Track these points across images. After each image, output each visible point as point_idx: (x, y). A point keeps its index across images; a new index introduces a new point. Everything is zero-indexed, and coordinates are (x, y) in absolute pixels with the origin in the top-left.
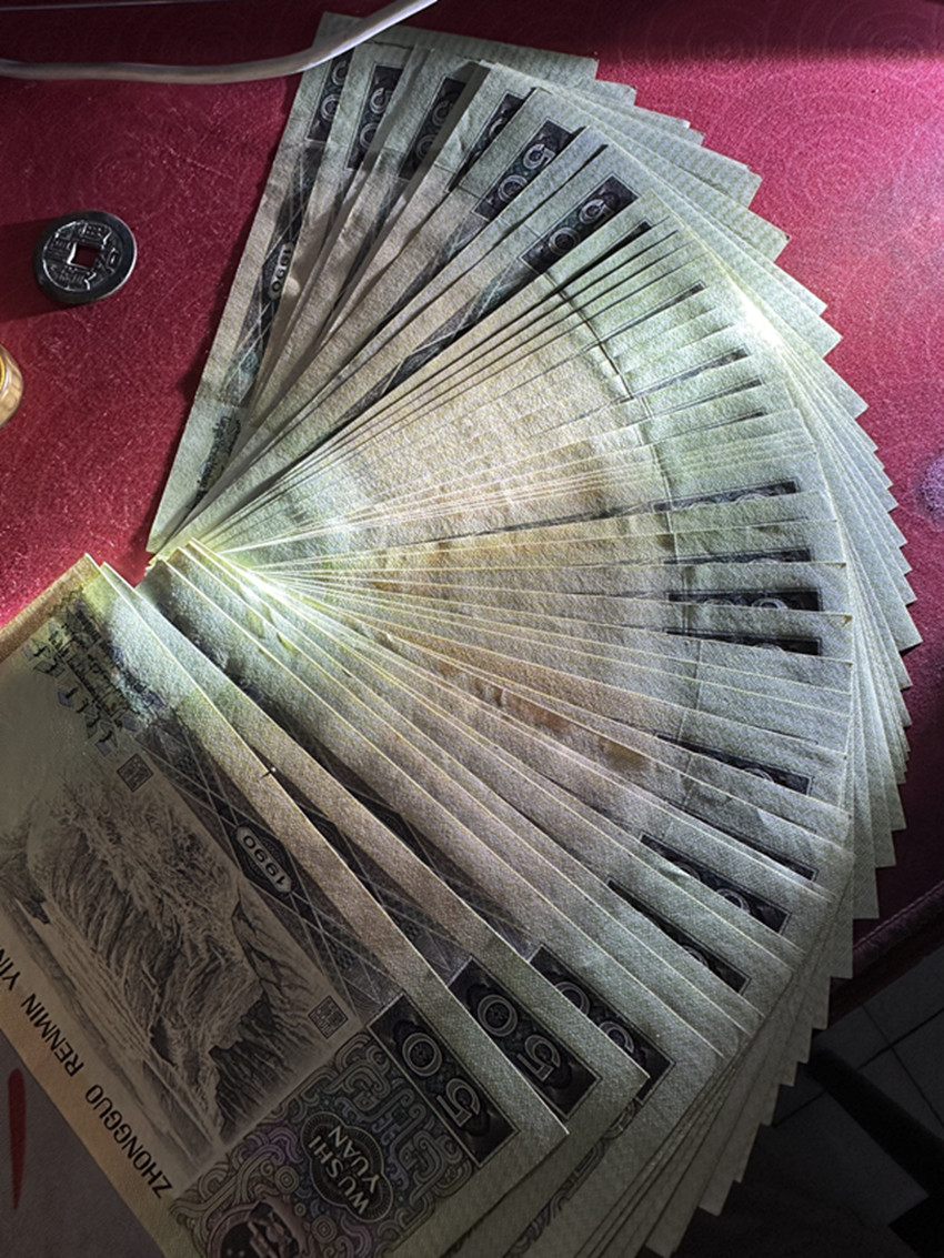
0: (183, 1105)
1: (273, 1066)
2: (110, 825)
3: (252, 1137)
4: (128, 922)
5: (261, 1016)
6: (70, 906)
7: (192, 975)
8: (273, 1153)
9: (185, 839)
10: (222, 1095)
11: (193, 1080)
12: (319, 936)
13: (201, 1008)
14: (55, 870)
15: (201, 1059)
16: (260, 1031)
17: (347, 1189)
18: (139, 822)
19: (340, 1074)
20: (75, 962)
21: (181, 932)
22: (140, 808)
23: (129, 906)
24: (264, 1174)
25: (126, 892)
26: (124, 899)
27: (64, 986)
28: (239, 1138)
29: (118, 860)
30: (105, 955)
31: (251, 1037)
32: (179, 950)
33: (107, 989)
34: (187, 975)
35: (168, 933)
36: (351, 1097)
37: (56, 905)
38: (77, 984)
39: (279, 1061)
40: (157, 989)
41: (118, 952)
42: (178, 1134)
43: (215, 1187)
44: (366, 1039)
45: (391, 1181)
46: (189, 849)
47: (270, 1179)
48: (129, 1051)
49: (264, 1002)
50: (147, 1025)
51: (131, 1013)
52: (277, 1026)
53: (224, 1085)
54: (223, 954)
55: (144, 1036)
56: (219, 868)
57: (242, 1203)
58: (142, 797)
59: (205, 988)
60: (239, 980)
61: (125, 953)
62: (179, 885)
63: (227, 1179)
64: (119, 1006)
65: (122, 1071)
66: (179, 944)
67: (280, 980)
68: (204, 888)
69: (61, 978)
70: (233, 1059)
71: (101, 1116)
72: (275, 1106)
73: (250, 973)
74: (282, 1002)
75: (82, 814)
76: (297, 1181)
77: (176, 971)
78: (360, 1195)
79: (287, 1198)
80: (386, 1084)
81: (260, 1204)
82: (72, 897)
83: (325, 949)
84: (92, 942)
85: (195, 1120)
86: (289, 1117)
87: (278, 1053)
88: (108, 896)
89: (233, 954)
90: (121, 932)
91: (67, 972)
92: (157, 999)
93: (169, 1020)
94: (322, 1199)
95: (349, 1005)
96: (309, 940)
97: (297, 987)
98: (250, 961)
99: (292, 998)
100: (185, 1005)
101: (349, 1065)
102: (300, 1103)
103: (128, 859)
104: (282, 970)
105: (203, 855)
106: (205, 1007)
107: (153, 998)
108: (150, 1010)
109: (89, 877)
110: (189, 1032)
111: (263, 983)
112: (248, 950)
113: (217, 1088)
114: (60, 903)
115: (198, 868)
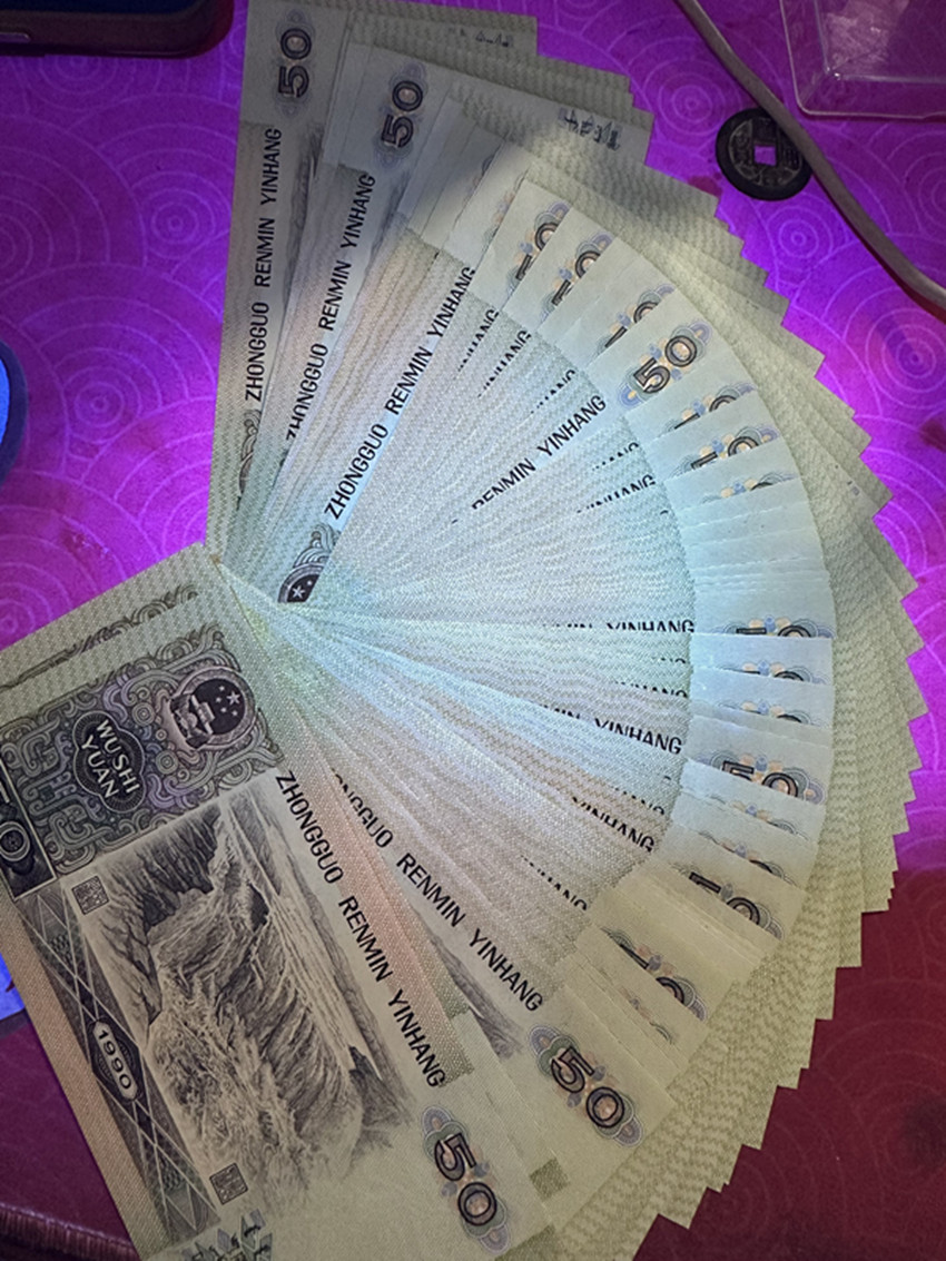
0: (248, 846)
1: (155, 864)
2: (266, 1134)
3: (189, 805)
4: (268, 1030)
5: (153, 911)
6: (325, 1060)
7: (214, 965)
8: (174, 787)
9: (192, 1101)
10: (210, 849)
11: (235, 868)
12: (79, 972)
13: (211, 933)
14: (335, 1100)
15: (223, 885)
16: (158, 898)
17: (114, 743)
18: (236, 1129)
19: (94, 842)
20: (330, 1003)
21: (215, 1009)
22: (231, 1144)
23: (264, 1047)
24: (186, 771)
25: (264, 1061)
26: (267, 1054)
27: (345, 982)
28: (203, 807)
29: (266, 1095)
30: (298, 1002)
31: (169, 893)
32: (222, 991)
33: (302, 970)
34: (219, 965)
35: (229, 1010)
36: (88, 820)
37: (339, 1063)
38: (332, 980)
39: (147, 866)
40: (252, 959)
41: (284, 1002)
42: (259, 822)
43: (235, 770)
44: (60, 868)
45: (71, 741)
46: (190, 1090)
47: (182, 766)
48: (292, 907)
49: (148, 923)
50: (268, 928)
51: (283, 943)
52: (141, 898)
53: (206, 856)
54: (178, 977)
55: (274, 917)
56: (163, 1062)
57: (214, 752)
58: (227, 1155)
59: (204, 949)
60: (168, 950)
61: (277, 1000)
62: (208, 1056)
63: (223, 774)
64: (294, 952)
65: (302, 891)
66: (221, 996)
67: (128, 939)
68: (183, 1046)
69: (347, 991)
70: (191, 879)
71: (331, 854)
72: (162, 827)
73: (155, 953)
74: (131, 920)
75: (295, 1153)
76: (158, 761)
77: (229, 972)
78: (102, 736)
79: (171, 746)
80: (52, 824)
81: (196, 747)
82: (322, 1067)
83: (77, 959)
84: (309, 1018)
85: (241, 832)
86: (151, 815)
87: (146, 874)
88: (283, 1061)
89: (169, 976)
90: (278, 1022)
91: (340, 994)
92: (254, 949)
93: (246, 928)
94: (140, 740)
95: (67, 902)
96: (89, 971)
97: (113, 930)
98: (152, 964)
99: (121, 921)
100: (226, 939)
101: (82, 848)
102: (137, 825)
103: (255, 1093)
104: (123, 948)
105: (176, 1079)
106: (207, 932)
107: (258, 951)
108: (262, 941)
109: (301, 1083)
110: (229, 911)
111: (145, 942)
112: (151, 976)
113: (213, 855)
114: (336, 1065)
115: (185, 1069)
